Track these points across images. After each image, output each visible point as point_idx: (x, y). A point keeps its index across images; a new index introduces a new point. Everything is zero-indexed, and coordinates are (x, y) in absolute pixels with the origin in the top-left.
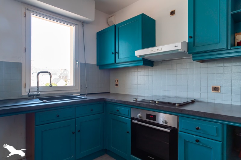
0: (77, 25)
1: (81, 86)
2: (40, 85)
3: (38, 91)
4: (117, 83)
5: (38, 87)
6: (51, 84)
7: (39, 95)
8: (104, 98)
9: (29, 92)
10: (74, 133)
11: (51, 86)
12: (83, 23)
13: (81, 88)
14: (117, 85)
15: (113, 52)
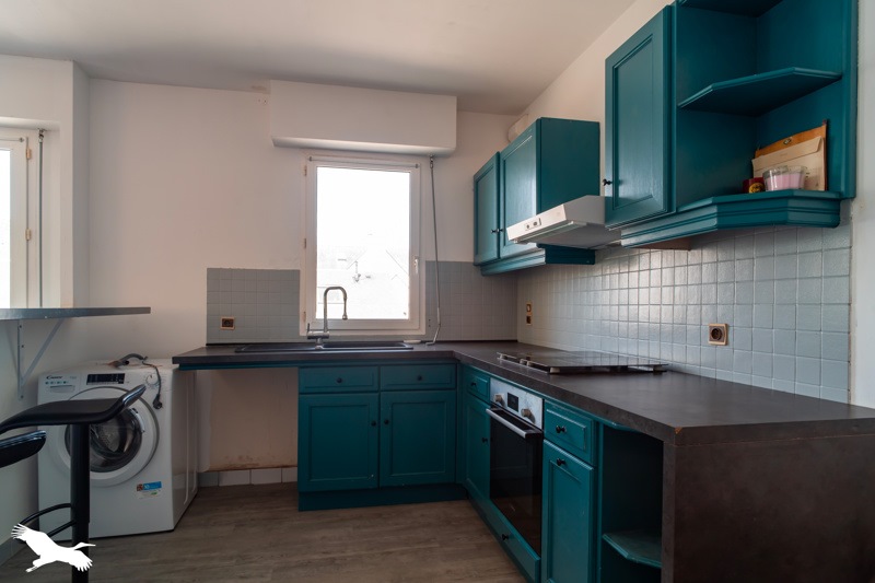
0: (417, 167)
1: (428, 321)
2: (328, 317)
3: (326, 329)
4: (528, 314)
5: (325, 320)
6: (345, 315)
7: (327, 337)
8: (452, 352)
9: (308, 330)
10: (374, 424)
11: (346, 319)
12: (433, 158)
13: (428, 326)
14: (529, 320)
15: (495, 228)
